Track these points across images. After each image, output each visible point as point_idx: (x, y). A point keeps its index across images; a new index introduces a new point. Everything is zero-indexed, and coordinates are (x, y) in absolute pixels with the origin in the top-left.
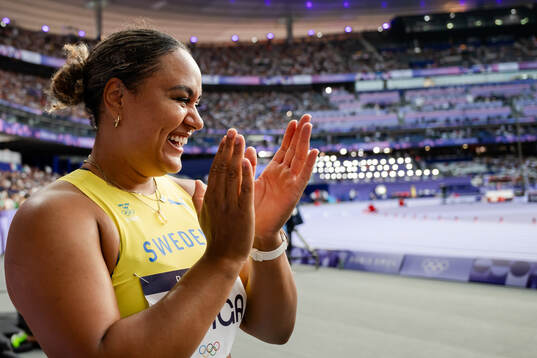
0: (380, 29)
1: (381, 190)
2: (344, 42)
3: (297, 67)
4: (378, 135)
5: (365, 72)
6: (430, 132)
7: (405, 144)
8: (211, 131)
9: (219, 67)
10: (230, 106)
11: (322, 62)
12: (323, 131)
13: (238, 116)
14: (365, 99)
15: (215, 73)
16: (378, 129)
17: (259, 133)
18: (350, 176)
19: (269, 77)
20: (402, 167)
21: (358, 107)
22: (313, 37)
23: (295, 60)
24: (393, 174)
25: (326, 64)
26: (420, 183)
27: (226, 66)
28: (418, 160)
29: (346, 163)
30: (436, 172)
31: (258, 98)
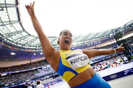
0: (44, 59)
1: (49, 84)
2: (39, 62)
3: (33, 67)
4: (47, 75)
5: (43, 66)
6: (54, 73)
7: (51, 76)
8: (19, 81)
9: (19, 69)
10: (22, 76)
11: (36, 66)
12: (39, 77)
13: (24, 77)
14: (44, 70)
15: (19, 70)
16: (47, 74)
17: (28, 79)
18: (44, 83)
19: (28, 69)
20: (51, 80)
21: (43, 71)
22: (34, 62)
23: (32, 66)
24: (50, 81)
25: (37, 66)
26: (54, 81)
27: (20, 69)
28: (53, 78)
29: (43, 81)
30: (56, 79)
31: (27, 73)
